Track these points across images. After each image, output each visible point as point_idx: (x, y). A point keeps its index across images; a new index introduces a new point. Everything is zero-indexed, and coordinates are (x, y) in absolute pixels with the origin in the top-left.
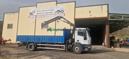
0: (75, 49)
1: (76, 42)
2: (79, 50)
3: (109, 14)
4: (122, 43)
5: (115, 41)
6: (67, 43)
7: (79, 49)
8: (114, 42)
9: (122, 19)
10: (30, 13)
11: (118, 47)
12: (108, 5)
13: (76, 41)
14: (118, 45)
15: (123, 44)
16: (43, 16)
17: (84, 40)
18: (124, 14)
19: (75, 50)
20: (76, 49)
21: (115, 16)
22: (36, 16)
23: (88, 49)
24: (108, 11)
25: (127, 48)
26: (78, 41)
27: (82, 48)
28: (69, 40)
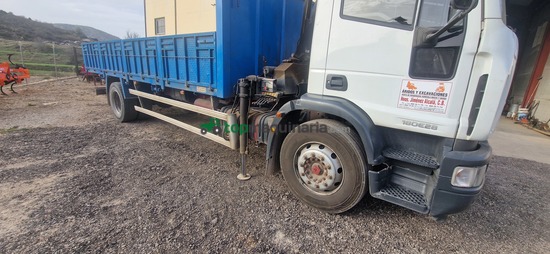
0: (301, 160)
1: (316, 97)
2: (329, 182)
6: (246, 99)
7: (331, 172)
13: (316, 84)
19: (301, 170)
20: (310, 161)
23: (436, 194)
26: (338, 82)
27: (369, 167)
28: (267, 69)
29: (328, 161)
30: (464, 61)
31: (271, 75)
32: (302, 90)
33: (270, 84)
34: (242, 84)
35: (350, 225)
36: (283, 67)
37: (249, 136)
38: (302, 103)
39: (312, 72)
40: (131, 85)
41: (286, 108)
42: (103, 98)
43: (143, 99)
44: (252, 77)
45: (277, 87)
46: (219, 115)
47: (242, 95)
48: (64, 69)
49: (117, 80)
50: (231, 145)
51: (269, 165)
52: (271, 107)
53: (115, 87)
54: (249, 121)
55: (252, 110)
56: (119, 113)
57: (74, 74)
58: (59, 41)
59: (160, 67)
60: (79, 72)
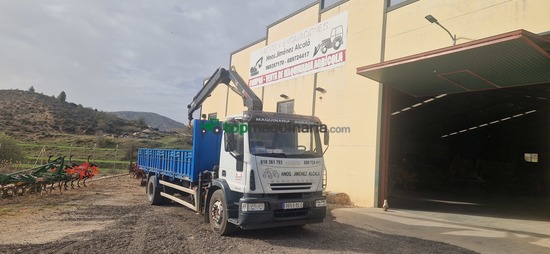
10: (252, 70)
13: (220, 175)
22: (264, 77)
26: (224, 173)
38: (217, 181)
39: (220, 169)
40: (160, 178)
42: (143, 190)
46: (193, 192)
48: (119, 166)
49: (154, 174)
50: (195, 208)
53: (152, 179)
56: (151, 198)
57: (126, 171)
58: (119, 132)
60: (132, 169)
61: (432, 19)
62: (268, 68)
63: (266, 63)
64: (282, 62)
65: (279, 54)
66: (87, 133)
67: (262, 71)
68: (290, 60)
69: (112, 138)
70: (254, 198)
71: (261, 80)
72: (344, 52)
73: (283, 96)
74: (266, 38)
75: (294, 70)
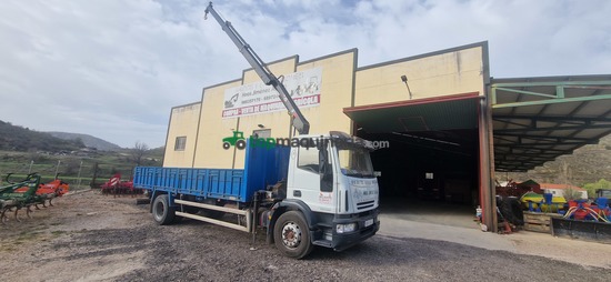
0: (284, 232)
1: (290, 200)
2: (296, 242)
3: (489, 82)
4: (568, 214)
5: (530, 201)
7: (297, 236)
8: (528, 205)
9: (560, 98)
10: (227, 103)
11: (547, 228)
12: (484, 45)
13: (290, 195)
14: (544, 219)
15: (572, 216)
16: (257, 109)
17: (322, 190)
18: (567, 79)
19: (284, 237)
20: (289, 231)
21: (522, 88)
22: (240, 109)
24: (486, 69)
25: (596, 239)
26: (298, 193)
27: (310, 230)
28: (269, 187)
29: (295, 230)
30: (335, 186)
31: (270, 190)
32: (284, 196)
33: (270, 194)
34: (255, 194)
35: (306, 263)
36: (277, 186)
37: (258, 223)
38: (284, 203)
39: (288, 189)
41: (277, 205)
43: (185, 206)
44: (261, 191)
45: (274, 196)
46: (242, 212)
47: (254, 201)
50: (247, 229)
51: (268, 239)
52: (269, 206)
53: (161, 199)
54: (258, 215)
55: (261, 209)
56: (160, 218)
58: (55, 150)
59: (206, 185)
61: (404, 79)
62: (243, 102)
63: (241, 99)
64: (259, 99)
65: (255, 93)
66: (17, 150)
67: (237, 105)
68: (265, 98)
69: (47, 155)
70: (345, 219)
71: (236, 112)
72: (319, 96)
73: (260, 126)
74: (242, 79)
75: (271, 106)
